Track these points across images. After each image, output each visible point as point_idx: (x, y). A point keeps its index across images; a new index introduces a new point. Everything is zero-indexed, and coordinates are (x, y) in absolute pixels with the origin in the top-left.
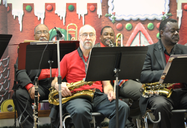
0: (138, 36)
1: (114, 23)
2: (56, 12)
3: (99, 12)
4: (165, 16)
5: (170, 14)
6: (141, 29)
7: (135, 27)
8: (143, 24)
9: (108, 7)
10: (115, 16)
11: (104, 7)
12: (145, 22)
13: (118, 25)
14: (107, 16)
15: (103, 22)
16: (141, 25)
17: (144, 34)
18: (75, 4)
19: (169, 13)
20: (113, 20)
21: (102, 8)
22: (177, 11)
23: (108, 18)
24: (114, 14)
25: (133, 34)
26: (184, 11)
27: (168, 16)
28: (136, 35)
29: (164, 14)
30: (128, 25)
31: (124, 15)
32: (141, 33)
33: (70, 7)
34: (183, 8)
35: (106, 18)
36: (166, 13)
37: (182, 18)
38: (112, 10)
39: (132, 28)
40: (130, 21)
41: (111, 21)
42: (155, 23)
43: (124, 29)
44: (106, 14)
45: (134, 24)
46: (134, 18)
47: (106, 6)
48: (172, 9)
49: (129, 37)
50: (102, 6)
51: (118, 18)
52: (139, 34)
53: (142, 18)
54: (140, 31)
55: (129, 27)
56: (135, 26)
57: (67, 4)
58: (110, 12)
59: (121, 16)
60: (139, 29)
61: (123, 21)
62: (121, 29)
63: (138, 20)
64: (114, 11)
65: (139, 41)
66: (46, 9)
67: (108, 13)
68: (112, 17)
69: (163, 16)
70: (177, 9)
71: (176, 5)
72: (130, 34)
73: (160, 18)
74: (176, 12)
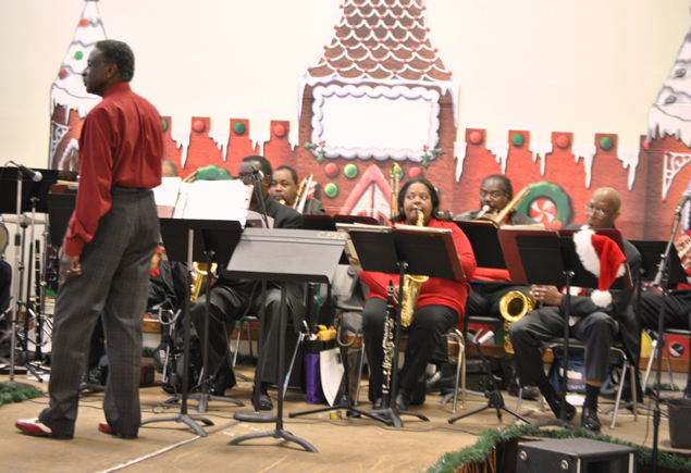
0: (369, 193)
1: (321, 162)
2: (210, 135)
3: (294, 138)
4: (429, 154)
5: (439, 150)
6: (375, 178)
7: (363, 173)
8: (380, 167)
9: (311, 129)
10: (325, 149)
11: (303, 129)
12: (386, 163)
13: (330, 166)
14: (309, 148)
15: (300, 160)
16: (378, 169)
17: (382, 189)
18: (247, 121)
19: (436, 147)
20: (320, 157)
21: (300, 132)
22: (455, 144)
23: (311, 153)
24: (323, 144)
25: (358, 187)
26: (471, 146)
27: (435, 154)
28: (365, 189)
29: (426, 148)
30: (349, 168)
31: (343, 148)
32: (376, 186)
33: (237, 125)
34: (468, 139)
35: (306, 152)
36: (432, 148)
37: (464, 160)
38: (320, 136)
39: (358, 174)
40: (355, 160)
41: (316, 157)
42: (406, 167)
43: (342, 176)
44: (307, 144)
45: (361, 166)
46: (364, 154)
47: (308, 127)
48: (445, 141)
49: (350, 192)
50: (300, 127)
51: (330, 153)
52: (371, 188)
53: (380, 154)
54: (373, 182)
55: (351, 172)
56: (365, 170)
57: (232, 120)
58: (315, 139)
59: (336, 148)
60: (372, 178)
61: (340, 160)
62: (334, 176)
63: (372, 160)
64: (323, 138)
65: (370, 201)
66: (193, 129)
67: (310, 141)
68: (319, 149)
69: (423, 154)
70: (454, 139)
71: (454, 131)
72: (353, 187)
73: (417, 156)
74: (452, 147)
